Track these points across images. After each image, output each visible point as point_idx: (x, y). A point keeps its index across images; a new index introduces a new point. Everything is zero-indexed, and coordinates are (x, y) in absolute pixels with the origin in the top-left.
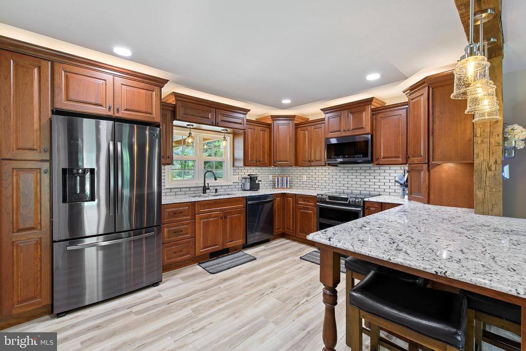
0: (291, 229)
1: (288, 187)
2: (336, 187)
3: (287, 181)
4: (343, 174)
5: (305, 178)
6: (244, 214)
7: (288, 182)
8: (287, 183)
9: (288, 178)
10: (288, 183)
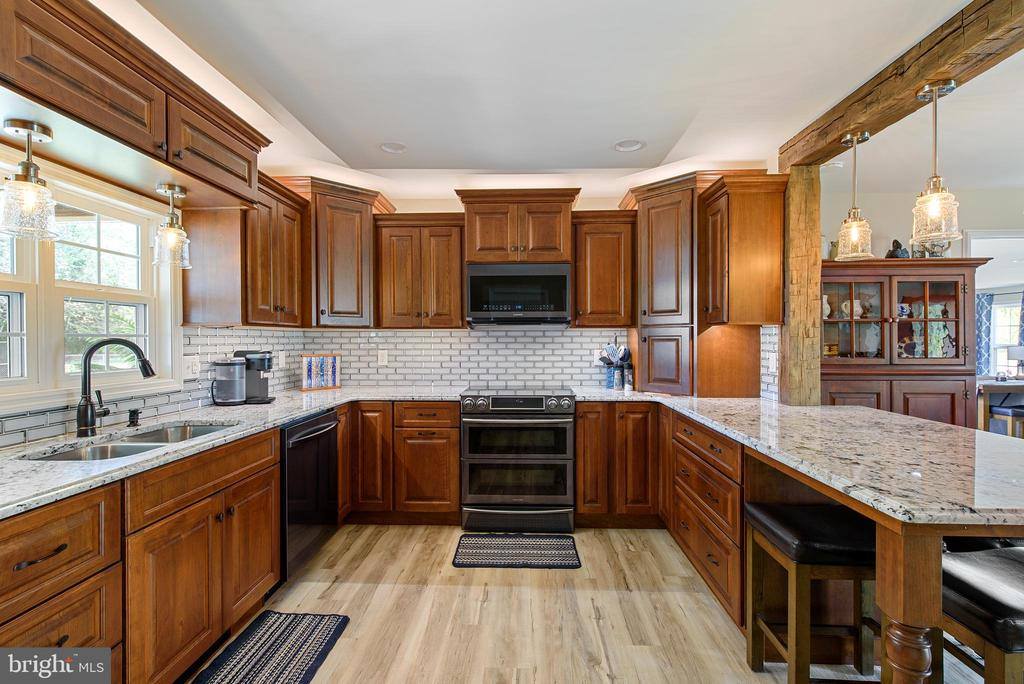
0: (379, 495)
1: (338, 383)
2: (469, 377)
3: (334, 367)
4: (485, 346)
5: (383, 358)
6: (275, 485)
7: (338, 370)
8: (334, 373)
9: (338, 359)
10: (338, 374)
